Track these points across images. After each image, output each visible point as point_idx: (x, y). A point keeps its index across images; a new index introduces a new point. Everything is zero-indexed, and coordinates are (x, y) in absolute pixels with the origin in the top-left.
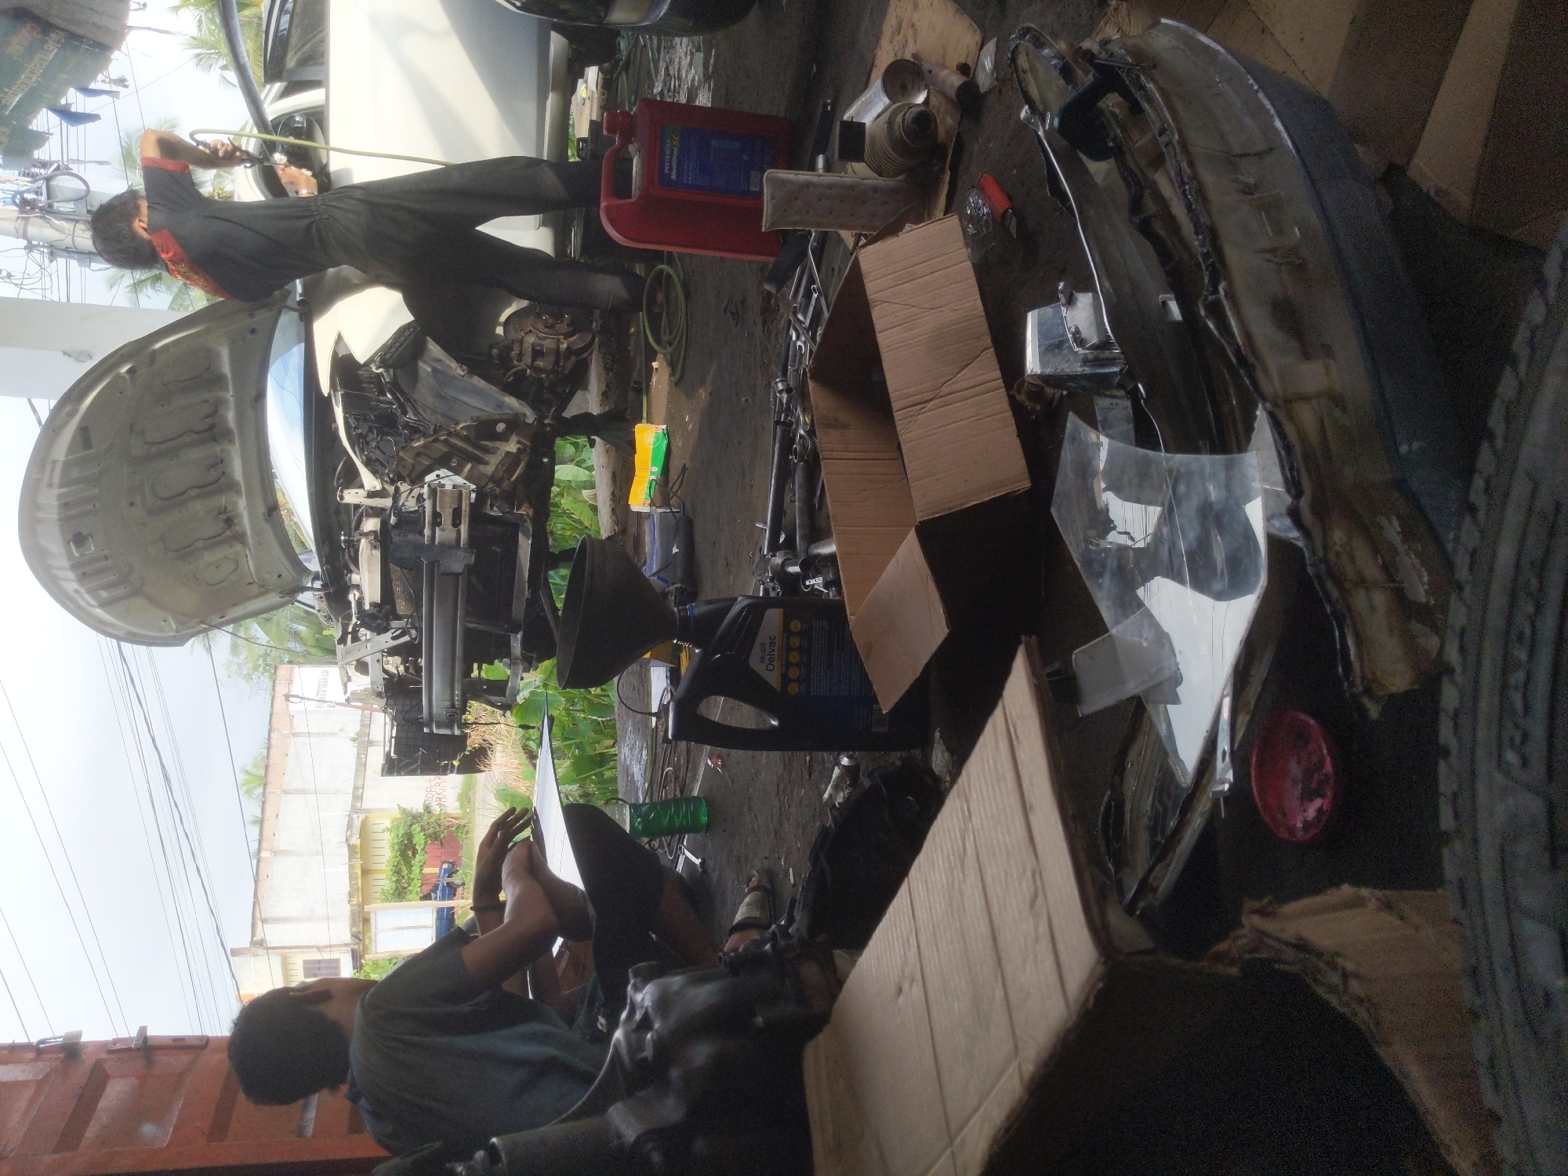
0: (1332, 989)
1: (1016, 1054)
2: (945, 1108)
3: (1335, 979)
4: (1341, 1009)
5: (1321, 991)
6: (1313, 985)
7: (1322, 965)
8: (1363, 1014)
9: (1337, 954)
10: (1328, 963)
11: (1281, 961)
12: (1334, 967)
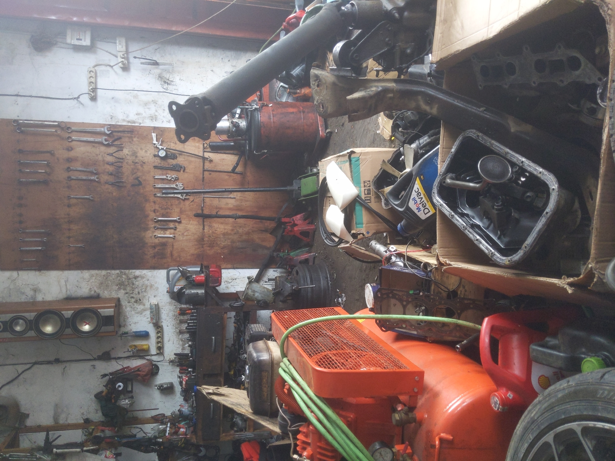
0: (604, 11)
1: (519, 9)
2: (489, 18)
3: (606, 9)
4: (603, 16)
5: (601, 11)
6: (600, 9)
7: (604, 5)
8: (608, 18)
9: (609, 4)
10: (606, 5)
11: (595, 2)
12: (607, 6)
